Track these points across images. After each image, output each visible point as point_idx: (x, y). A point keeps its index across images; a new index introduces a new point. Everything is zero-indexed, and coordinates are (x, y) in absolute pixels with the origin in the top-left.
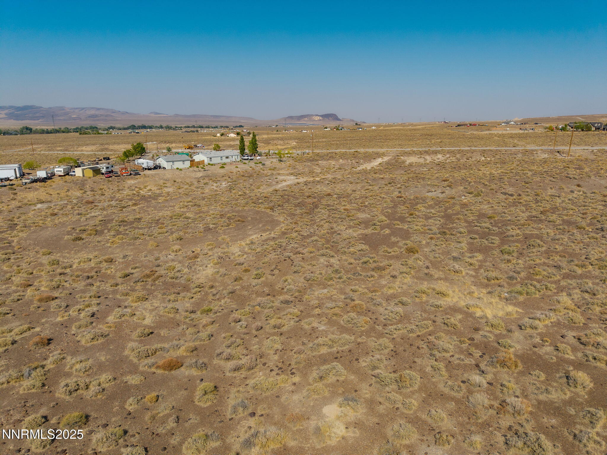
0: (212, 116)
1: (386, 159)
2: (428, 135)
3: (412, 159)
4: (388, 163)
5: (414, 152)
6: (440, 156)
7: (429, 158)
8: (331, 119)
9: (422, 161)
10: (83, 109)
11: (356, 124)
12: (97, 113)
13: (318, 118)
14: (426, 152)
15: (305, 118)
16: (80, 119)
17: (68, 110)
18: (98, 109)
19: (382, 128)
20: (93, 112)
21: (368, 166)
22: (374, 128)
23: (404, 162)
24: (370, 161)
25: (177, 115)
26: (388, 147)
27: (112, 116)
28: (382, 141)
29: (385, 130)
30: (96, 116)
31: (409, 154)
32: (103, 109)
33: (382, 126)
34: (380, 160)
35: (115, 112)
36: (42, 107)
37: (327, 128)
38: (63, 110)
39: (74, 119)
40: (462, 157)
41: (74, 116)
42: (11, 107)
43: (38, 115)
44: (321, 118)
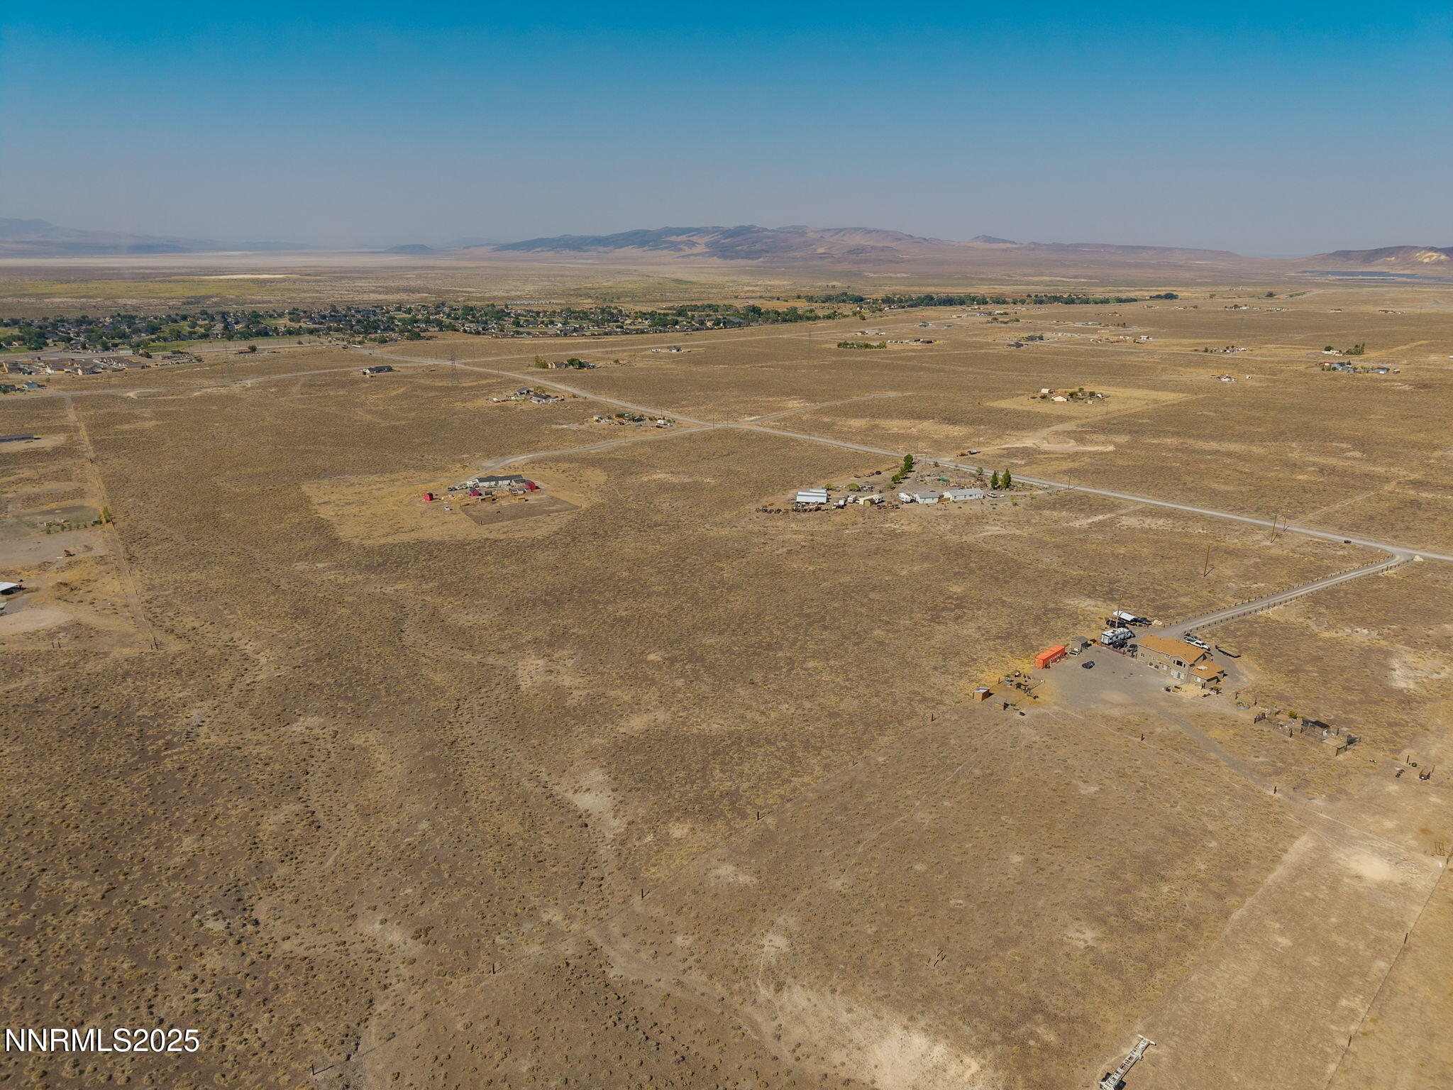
12: (865, 241)
13: (1435, 256)
20: (856, 240)
27: (893, 249)
30: (863, 249)
42: (716, 230)
43: (758, 247)
44: (1443, 257)
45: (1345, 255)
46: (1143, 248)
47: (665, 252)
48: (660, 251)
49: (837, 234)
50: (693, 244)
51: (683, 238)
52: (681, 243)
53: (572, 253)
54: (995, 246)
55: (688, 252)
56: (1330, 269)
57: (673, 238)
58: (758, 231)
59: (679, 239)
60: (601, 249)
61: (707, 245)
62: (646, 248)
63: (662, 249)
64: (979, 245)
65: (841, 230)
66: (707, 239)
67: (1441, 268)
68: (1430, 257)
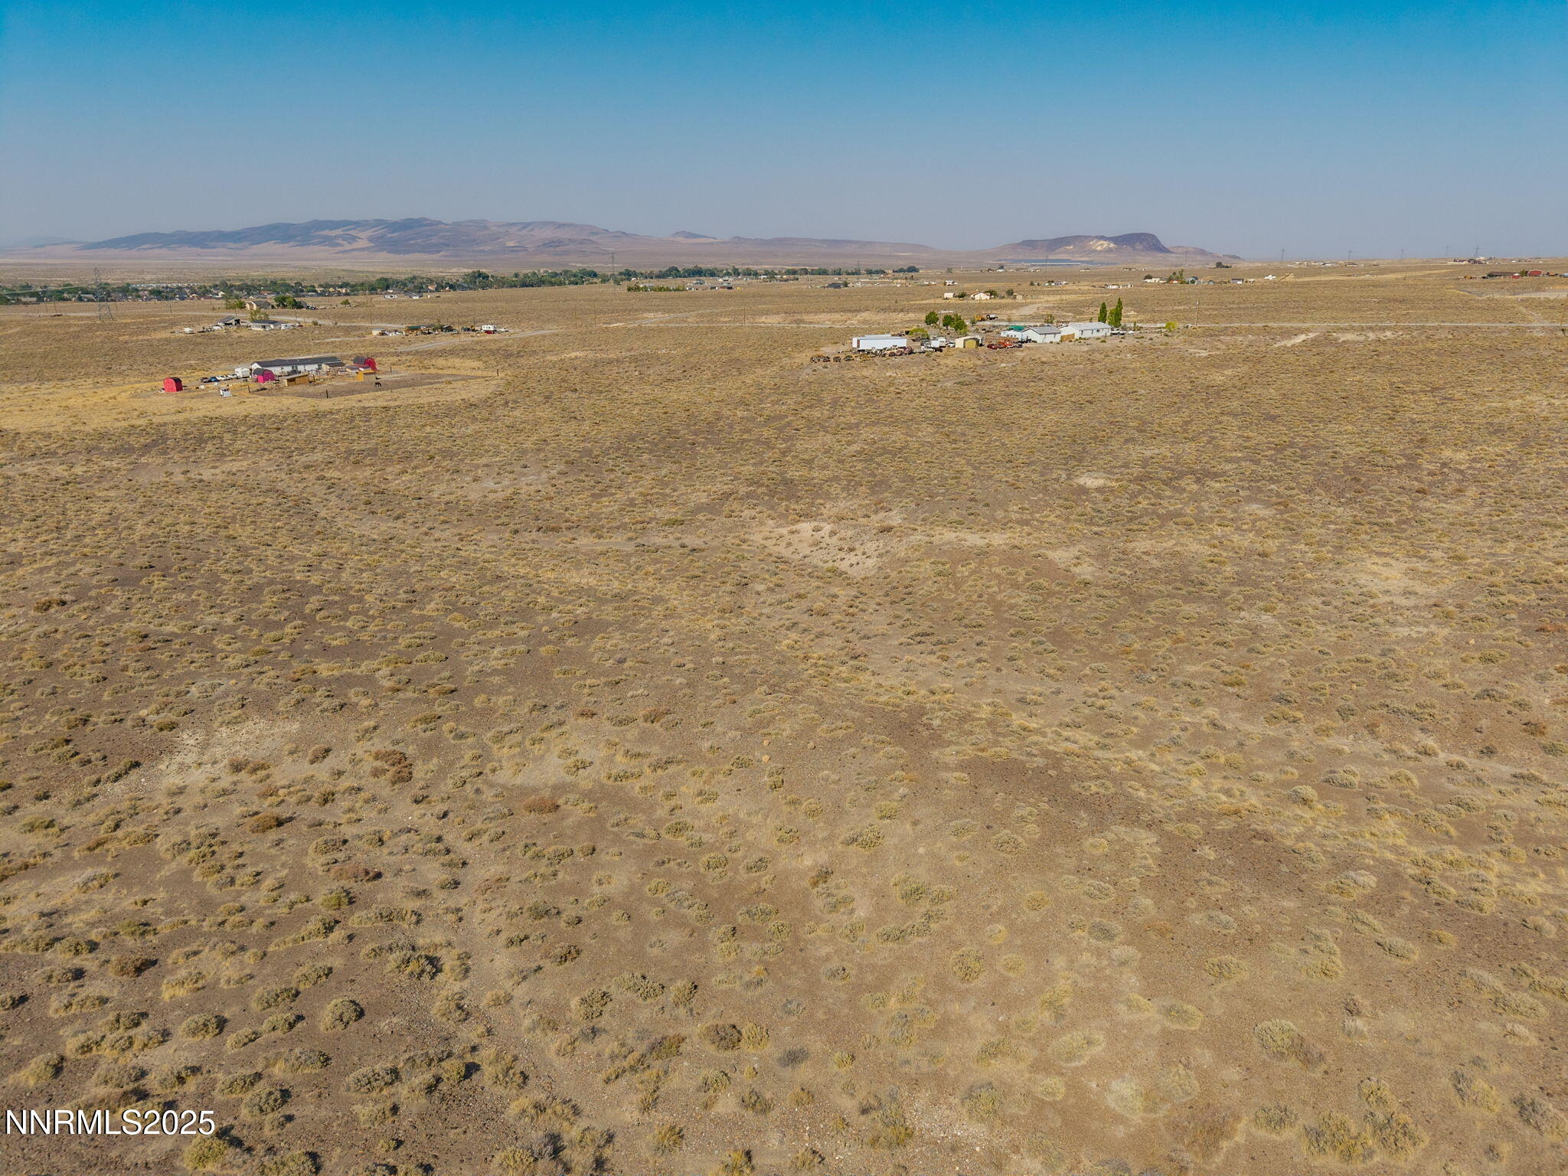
0: (824, 241)
1: (1311, 335)
2: (1396, 300)
3: (1349, 336)
4: (1313, 340)
5: (1353, 328)
6: (1388, 334)
7: (1372, 336)
8: (1139, 247)
9: (1362, 338)
10: (528, 225)
11: (1219, 265)
12: (559, 234)
13: (1105, 244)
14: (1371, 328)
15: (1069, 244)
16: (525, 249)
17: (494, 228)
18: (561, 226)
19: (1290, 278)
20: (548, 234)
21: (1289, 343)
22: (1270, 277)
23: (1336, 339)
24: (1290, 338)
25: (739, 240)
26: (1314, 320)
27: (593, 242)
28: (1302, 311)
29: (1303, 285)
30: (558, 243)
31: (1345, 330)
32: (571, 225)
33: (1290, 271)
34: (1303, 337)
35: (597, 234)
36: (440, 223)
37: (1151, 278)
38: (486, 228)
39: (513, 250)
40: (1421, 334)
41: (511, 244)
42: (379, 223)
43: (434, 240)
44: (1112, 245)
45: (1030, 244)
46: (844, 241)
47: (317, 248)
48: (311, 247)
49: (525, 227)
50: (354, 239)
51: (339, 232)
52: (336, 237)
53: (194, 250)
54: (697, 240)
55: (347, 247)
56: (1020, 258)
57: (326, 232)
58: (431, 224)
59: (334, 233)
60: (232, 245)
61: (370, 239)
62: (291, 244)
63: (314, 244)
64: (680, 239)
65: (529, 224)
66: (369, 233)
67: (1112, 255)
68: (1102, 245)
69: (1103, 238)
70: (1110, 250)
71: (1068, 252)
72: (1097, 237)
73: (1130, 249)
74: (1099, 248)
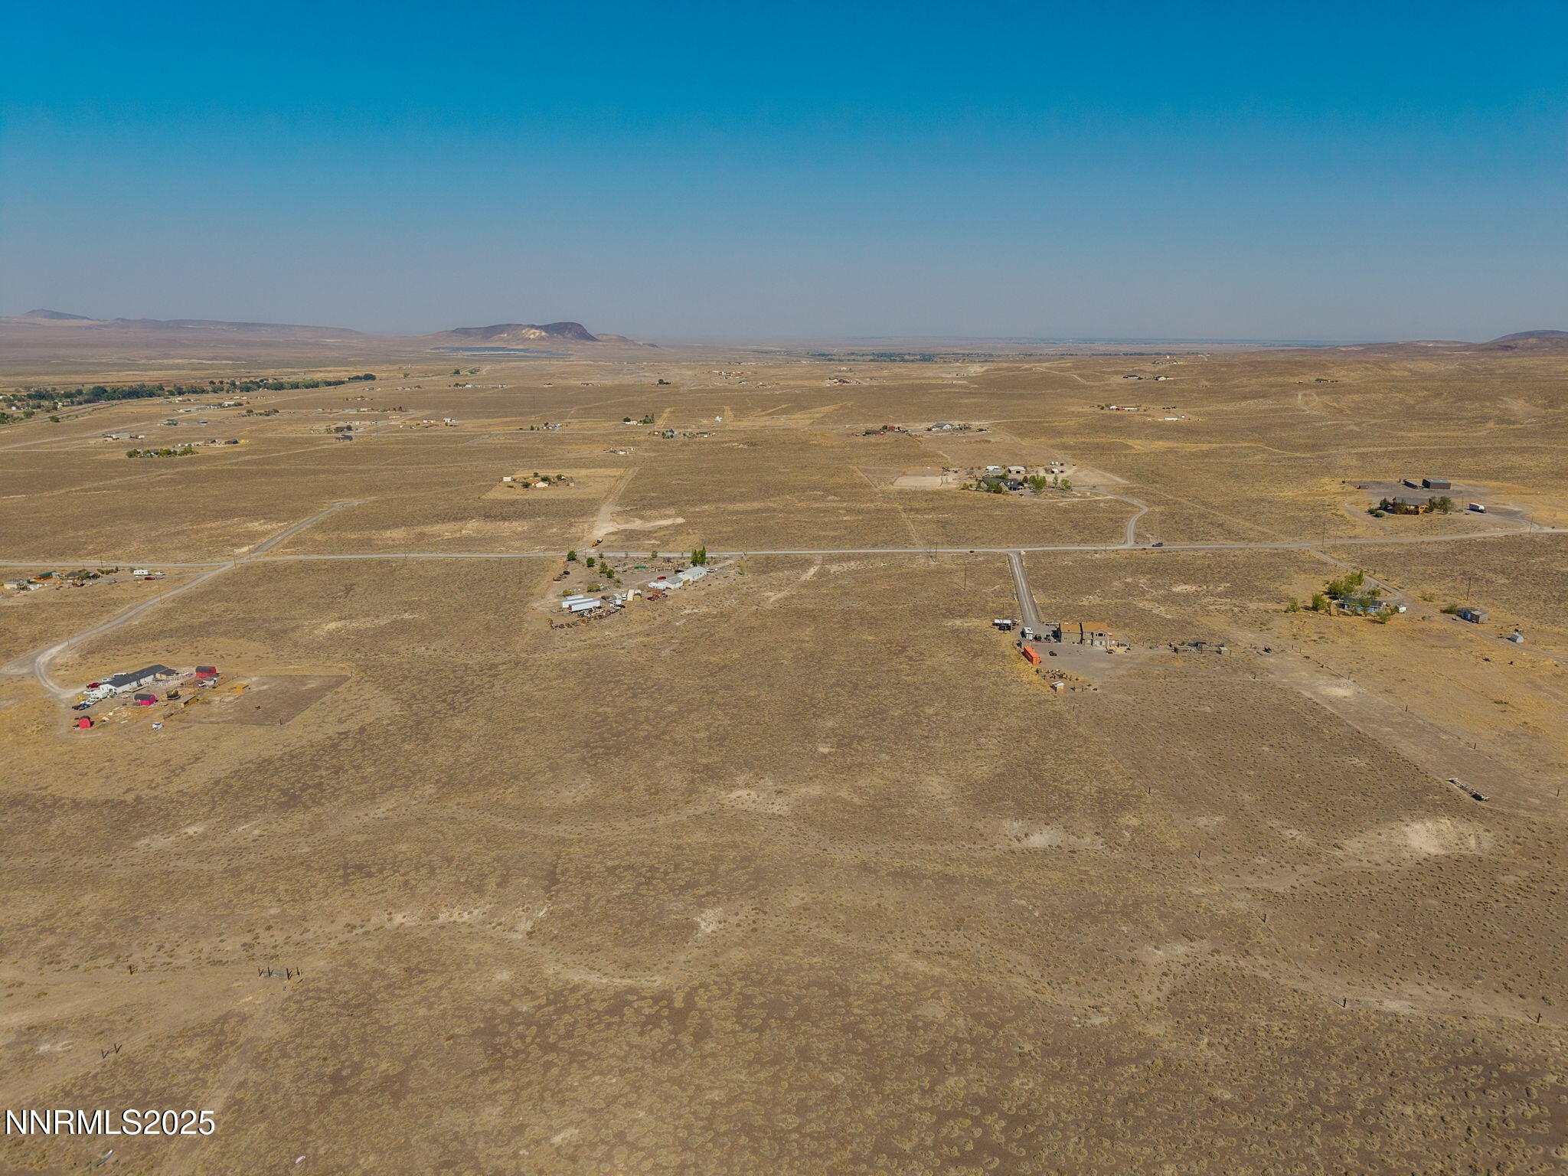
8: (568, 335)
13: (537, 332)
15: (502, 332)
44: (543, 334)
56: (457, 345)
67: (544, 343)
68: (534, 333)
69: (533, 327)
70: (542, 339)
71: (503, 340)
72: (528, 326)
73: (560, 336)
74: (532, 336)
